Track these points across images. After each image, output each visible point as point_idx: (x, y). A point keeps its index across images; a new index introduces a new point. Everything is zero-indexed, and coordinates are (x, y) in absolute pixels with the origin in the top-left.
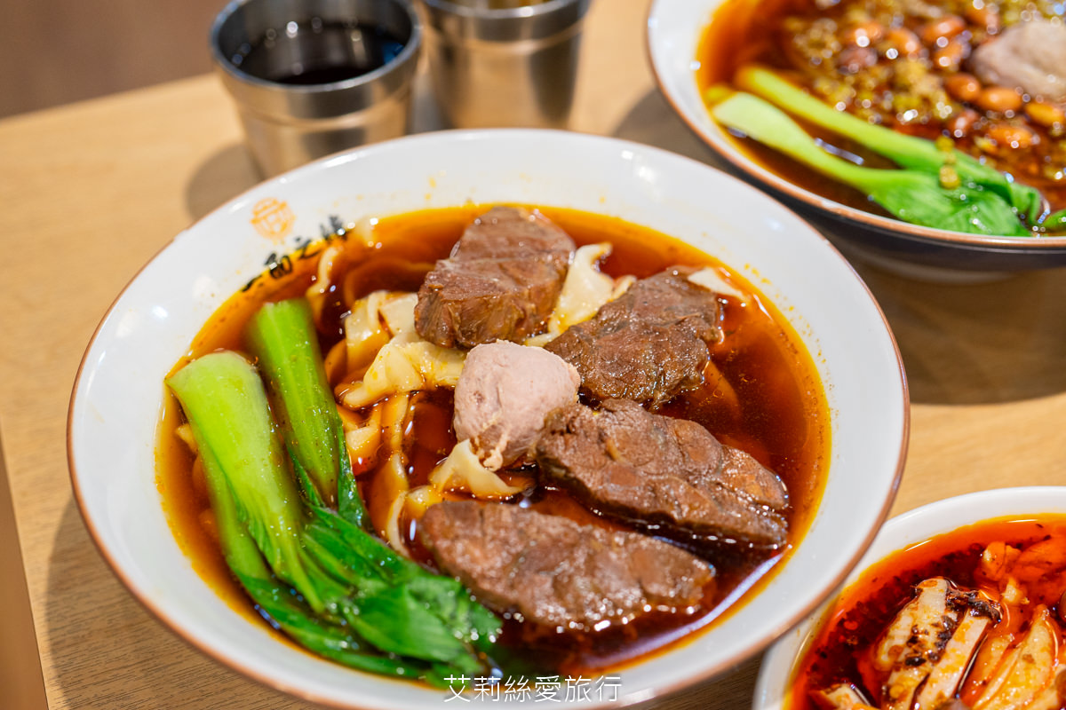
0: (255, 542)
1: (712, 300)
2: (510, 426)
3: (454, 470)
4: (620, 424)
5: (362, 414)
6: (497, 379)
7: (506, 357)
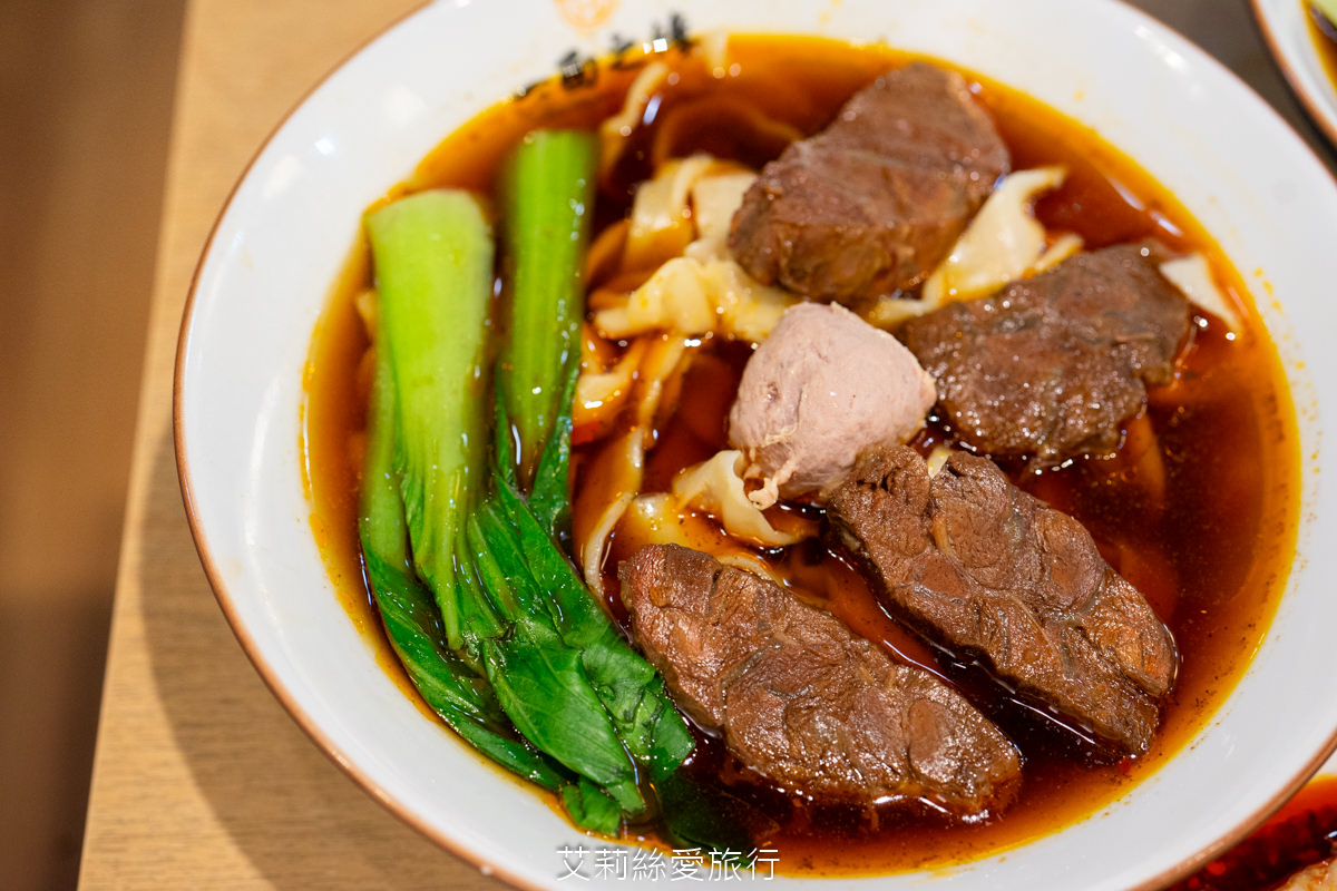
0: (403, 507)
1: (1182, 316)
2: (803, 453)
3: (707, 485)
4: (964, 497)
5: (615, 350)
6: (806, 377)
7: (831, 343)
